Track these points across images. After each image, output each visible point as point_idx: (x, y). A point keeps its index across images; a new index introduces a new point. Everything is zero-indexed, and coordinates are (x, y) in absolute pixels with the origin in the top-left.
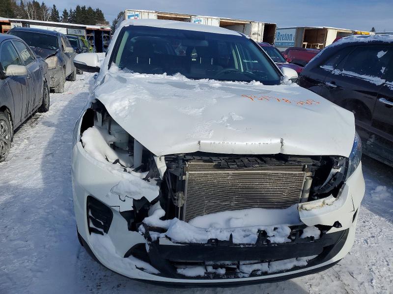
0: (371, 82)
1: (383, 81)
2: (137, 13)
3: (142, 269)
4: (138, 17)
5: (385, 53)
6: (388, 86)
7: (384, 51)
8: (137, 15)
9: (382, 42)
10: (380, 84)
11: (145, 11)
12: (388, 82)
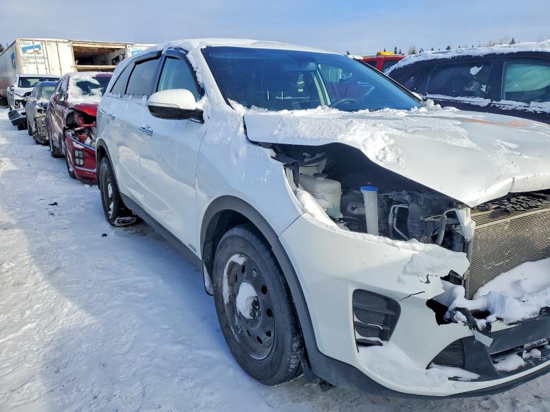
0: (472, 103)
1: (488, 101)
2: (36, 43)
3: (455, 379)
4: (40, 49)
5: (481, 68)
6: (497, 106)
7: (479, 67)
8: (38, 46)
9: (471, 56)
10: (486, 104)
11: (51, 40)
12: (494, 102)
